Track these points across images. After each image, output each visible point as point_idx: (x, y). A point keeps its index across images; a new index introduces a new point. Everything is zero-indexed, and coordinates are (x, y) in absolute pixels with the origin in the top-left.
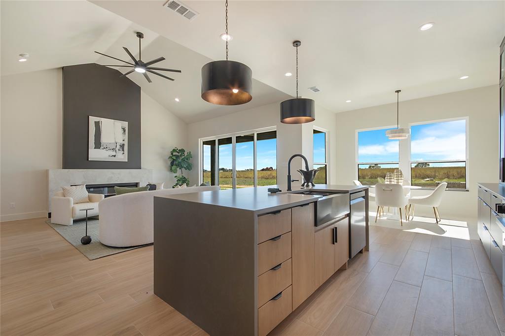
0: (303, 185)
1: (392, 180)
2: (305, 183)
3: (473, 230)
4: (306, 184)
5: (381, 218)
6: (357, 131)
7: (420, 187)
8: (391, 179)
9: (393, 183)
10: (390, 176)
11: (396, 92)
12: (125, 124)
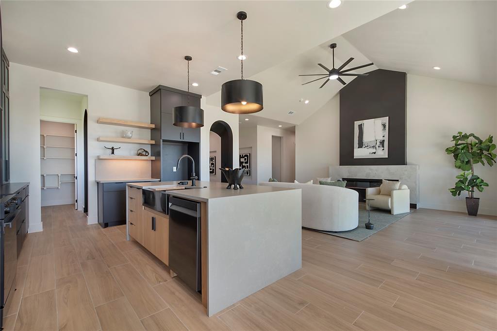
12: (386, 120)
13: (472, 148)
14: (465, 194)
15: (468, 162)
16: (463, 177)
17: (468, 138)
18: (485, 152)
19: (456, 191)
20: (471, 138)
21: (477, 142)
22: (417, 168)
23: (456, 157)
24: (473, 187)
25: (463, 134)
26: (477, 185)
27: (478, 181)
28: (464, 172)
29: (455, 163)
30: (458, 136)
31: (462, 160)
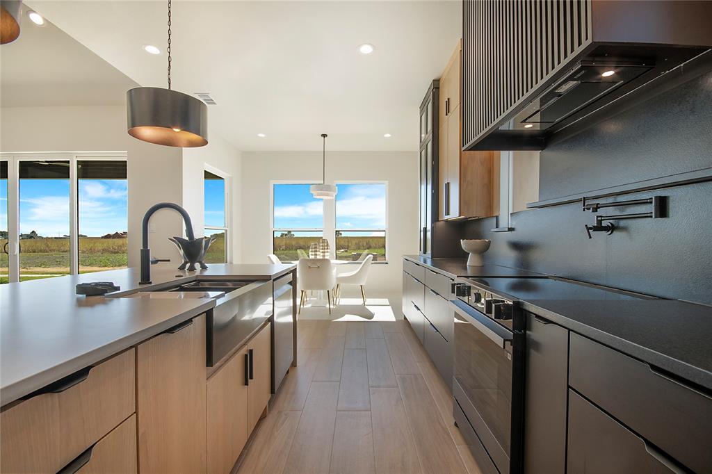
0: (182, 268)
1: (318, 253)
2: (186, 263)
3: (397, 308)
4: (188, 265)
5: (305, 307)
6: (272, 182)
7: (346, 262)
8: (317, 251)
9: (318, 257)
10: (316, 248)
11: (322, 135)
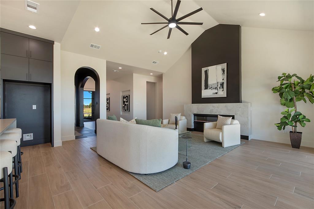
12: (225, 65)
13: (295, 88)
14: (289, 128)
15: (291, 100)
16: (288, 114)
17: (291, 78)
18: (307, 91)
19: (282, 125)
20: (294, 78)
21: (299, 81)
22: (249, 106)
23: (281, 95)
24: (296, 122)
25: (286, 75)
26: (299, 121)
27: (301, 117)
28: (288, 108)
29: (281, 101)
30: (282, 77)
31: (286, 98)
